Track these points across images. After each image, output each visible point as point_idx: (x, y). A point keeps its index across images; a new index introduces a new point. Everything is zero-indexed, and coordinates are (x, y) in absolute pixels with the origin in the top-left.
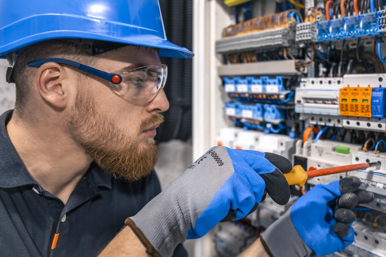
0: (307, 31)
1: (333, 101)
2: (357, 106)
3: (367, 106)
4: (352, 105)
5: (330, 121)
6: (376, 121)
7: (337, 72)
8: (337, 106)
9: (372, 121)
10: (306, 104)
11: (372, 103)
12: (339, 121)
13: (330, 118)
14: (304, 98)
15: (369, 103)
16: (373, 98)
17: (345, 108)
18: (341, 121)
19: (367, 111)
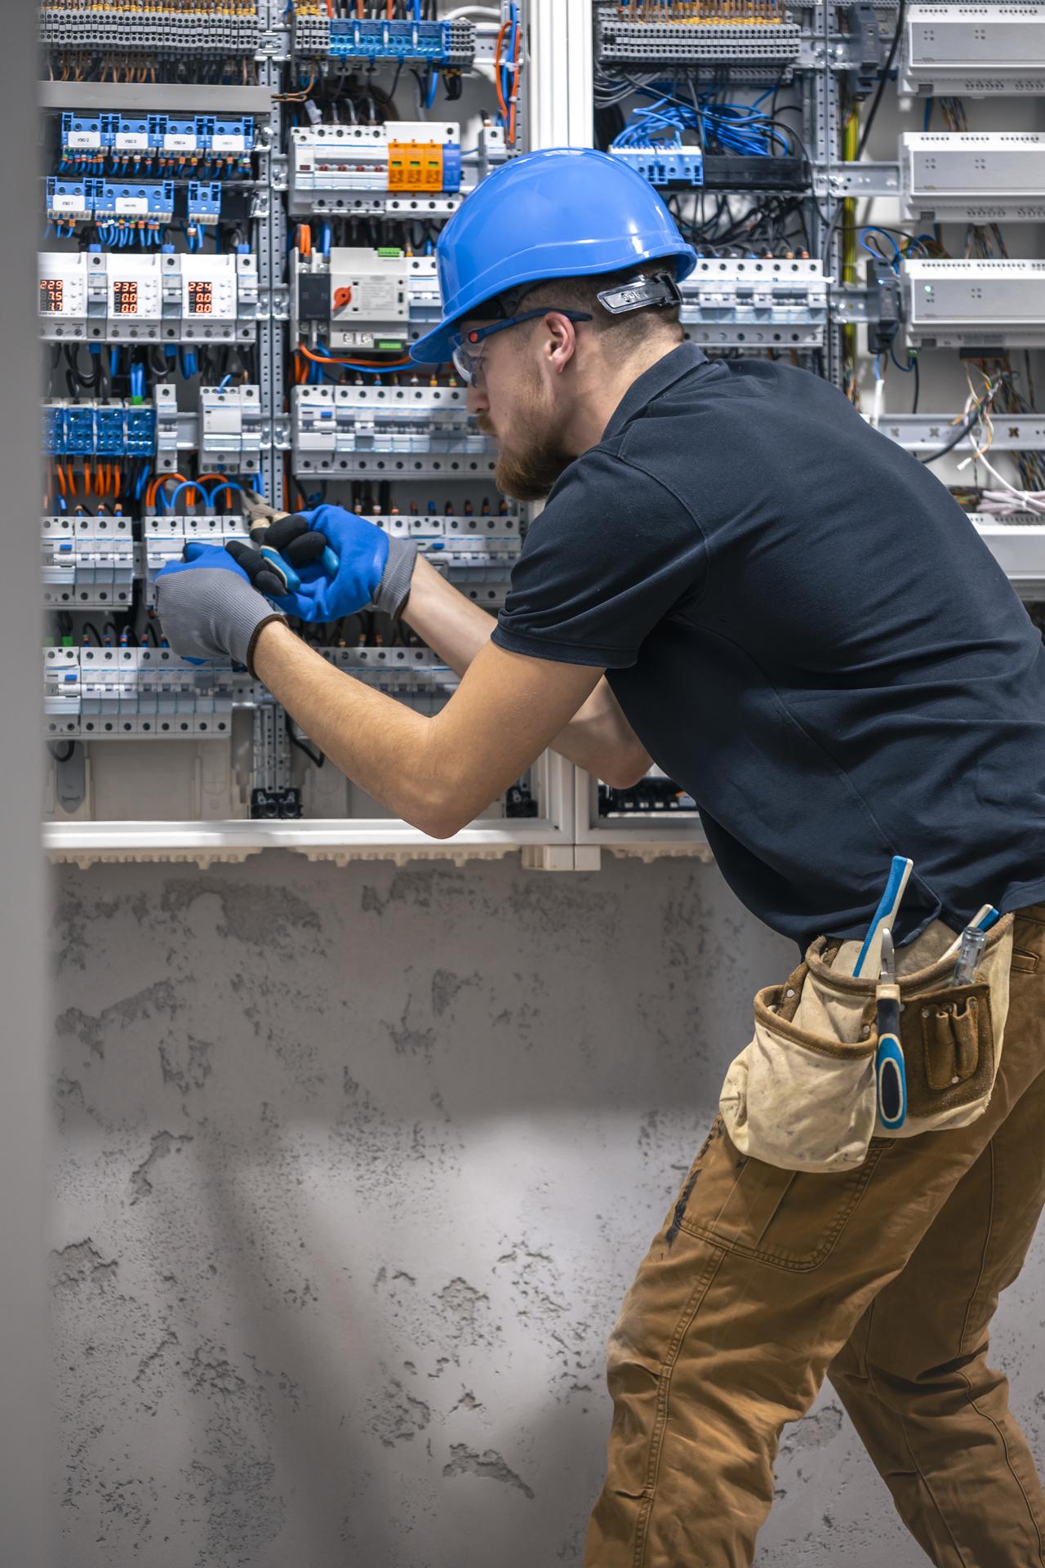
0: (321, 33)
1: (377, 165)
2: (419, 172)
3: (437, 172)
4: (410, 172)
5: (358, 204)
6: (445, 199)
7: (368, 117)
8: (385, 174)
9: (438, 199)
10: (318, 173)
11: (445, 168)
12: (377, 204)
13: (358, 197)
14: (317, 161)
15: (440, 168)
16: (445, 159)
17: (398, 176)
18: (382, 202)
19: (437, 180)
